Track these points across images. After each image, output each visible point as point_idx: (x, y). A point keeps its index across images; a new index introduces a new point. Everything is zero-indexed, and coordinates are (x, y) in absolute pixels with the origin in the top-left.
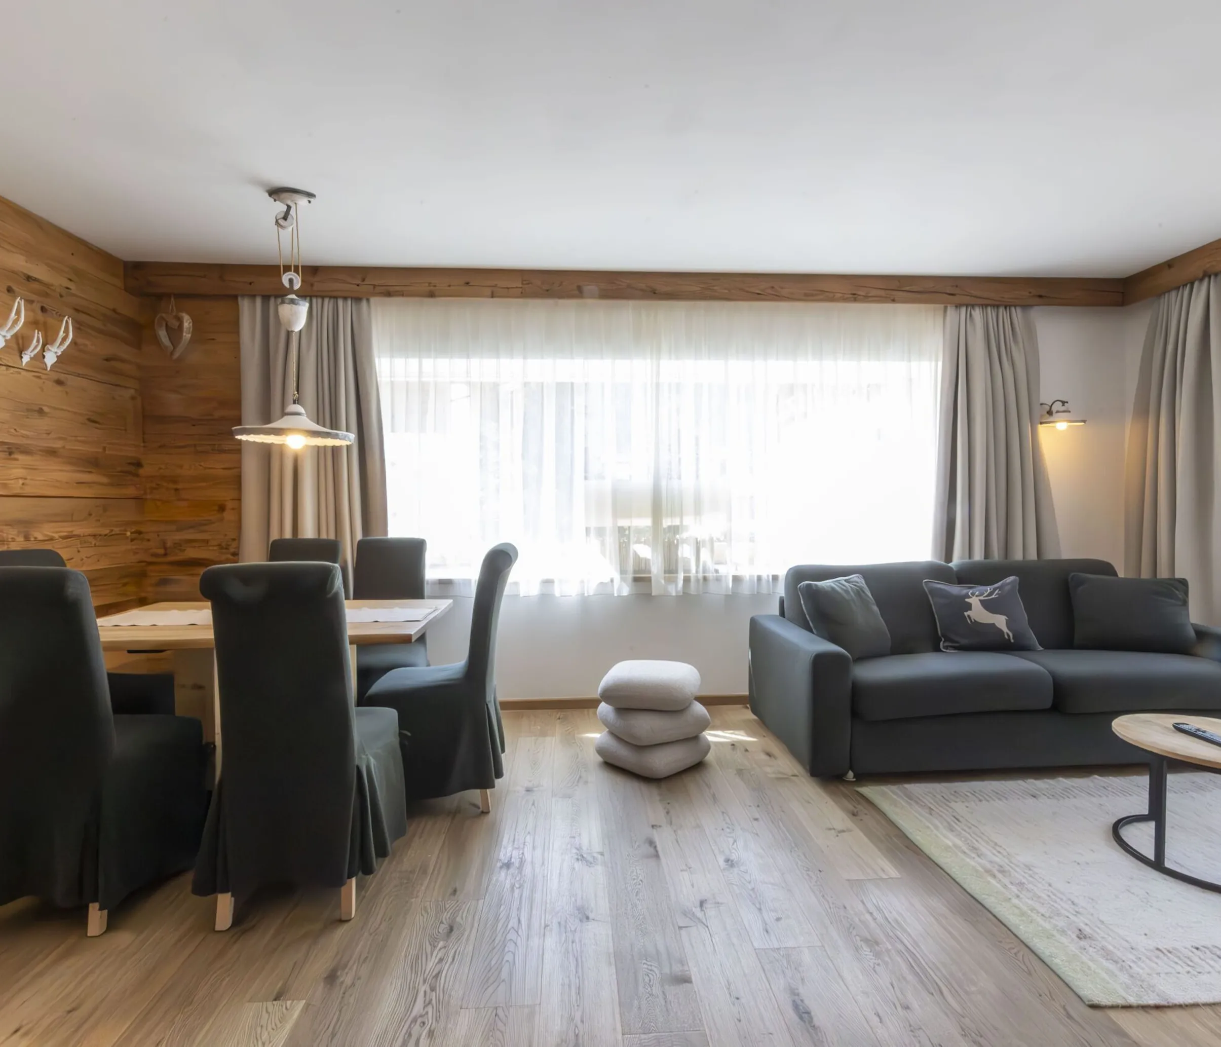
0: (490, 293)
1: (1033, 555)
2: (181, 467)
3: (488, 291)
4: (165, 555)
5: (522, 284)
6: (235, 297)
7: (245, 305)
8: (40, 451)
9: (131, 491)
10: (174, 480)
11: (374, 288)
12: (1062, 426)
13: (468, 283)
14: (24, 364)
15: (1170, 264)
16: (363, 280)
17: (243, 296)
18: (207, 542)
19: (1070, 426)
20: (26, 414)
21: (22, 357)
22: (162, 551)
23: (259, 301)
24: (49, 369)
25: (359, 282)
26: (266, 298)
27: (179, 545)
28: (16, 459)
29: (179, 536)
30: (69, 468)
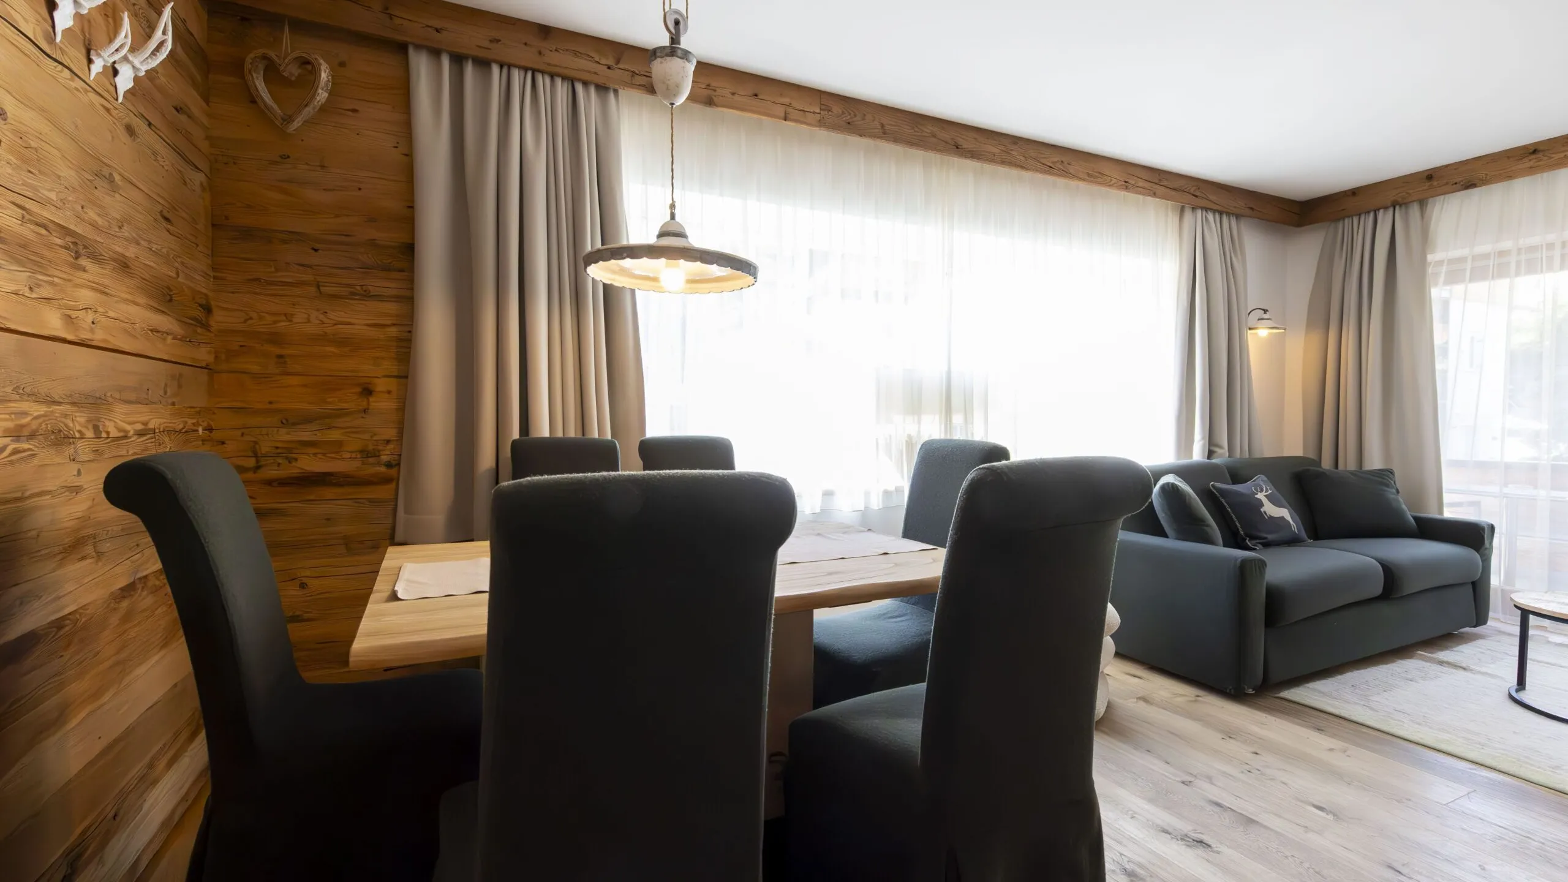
0: (782, 115)
1: (1247, 455)
2: (289, 317)
3: (780, 111)
4: (257, 468)
5: (821, 109)
6: (402, 49)
7: (421, 65)
8: (114, 260)
9: (204, 355)
10: (275, 338)
11: (633, 76)
12: (1263, 332)
13: (756, 95)
14: (92, 77)
15: (1354, 192)
16: (618, 62)
17: (418, 47)
18: (339, 444)
19: (1270, 333)
20: (91, 178)
21: (90, 61)
22: (251, 462)
23: (446, 62)
24: (120, 99)
25: (611, 62)
26: (458, 60)
27: (288, 453)
28: (84, 270)
29: (285, 436)
30: (142, 300)
